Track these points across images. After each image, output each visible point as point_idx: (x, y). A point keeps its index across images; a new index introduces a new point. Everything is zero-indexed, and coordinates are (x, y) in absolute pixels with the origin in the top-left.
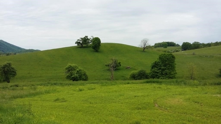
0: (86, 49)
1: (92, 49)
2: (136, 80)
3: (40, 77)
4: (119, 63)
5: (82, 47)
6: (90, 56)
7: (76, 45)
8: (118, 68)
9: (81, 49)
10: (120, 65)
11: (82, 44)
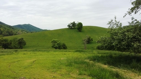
0: (73, 30)
1: (77, 30)
2: (100, 50)
3: (44, 46)
4: (92, 39)
5: (71, 28)
6: (75, 34)
7: (68, 27)
8: (91, 42)
9: (70, 30)
10: (92, 40)
11: (71, 27)
